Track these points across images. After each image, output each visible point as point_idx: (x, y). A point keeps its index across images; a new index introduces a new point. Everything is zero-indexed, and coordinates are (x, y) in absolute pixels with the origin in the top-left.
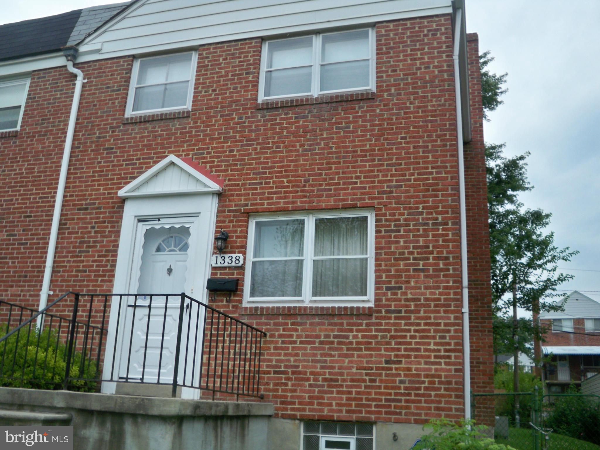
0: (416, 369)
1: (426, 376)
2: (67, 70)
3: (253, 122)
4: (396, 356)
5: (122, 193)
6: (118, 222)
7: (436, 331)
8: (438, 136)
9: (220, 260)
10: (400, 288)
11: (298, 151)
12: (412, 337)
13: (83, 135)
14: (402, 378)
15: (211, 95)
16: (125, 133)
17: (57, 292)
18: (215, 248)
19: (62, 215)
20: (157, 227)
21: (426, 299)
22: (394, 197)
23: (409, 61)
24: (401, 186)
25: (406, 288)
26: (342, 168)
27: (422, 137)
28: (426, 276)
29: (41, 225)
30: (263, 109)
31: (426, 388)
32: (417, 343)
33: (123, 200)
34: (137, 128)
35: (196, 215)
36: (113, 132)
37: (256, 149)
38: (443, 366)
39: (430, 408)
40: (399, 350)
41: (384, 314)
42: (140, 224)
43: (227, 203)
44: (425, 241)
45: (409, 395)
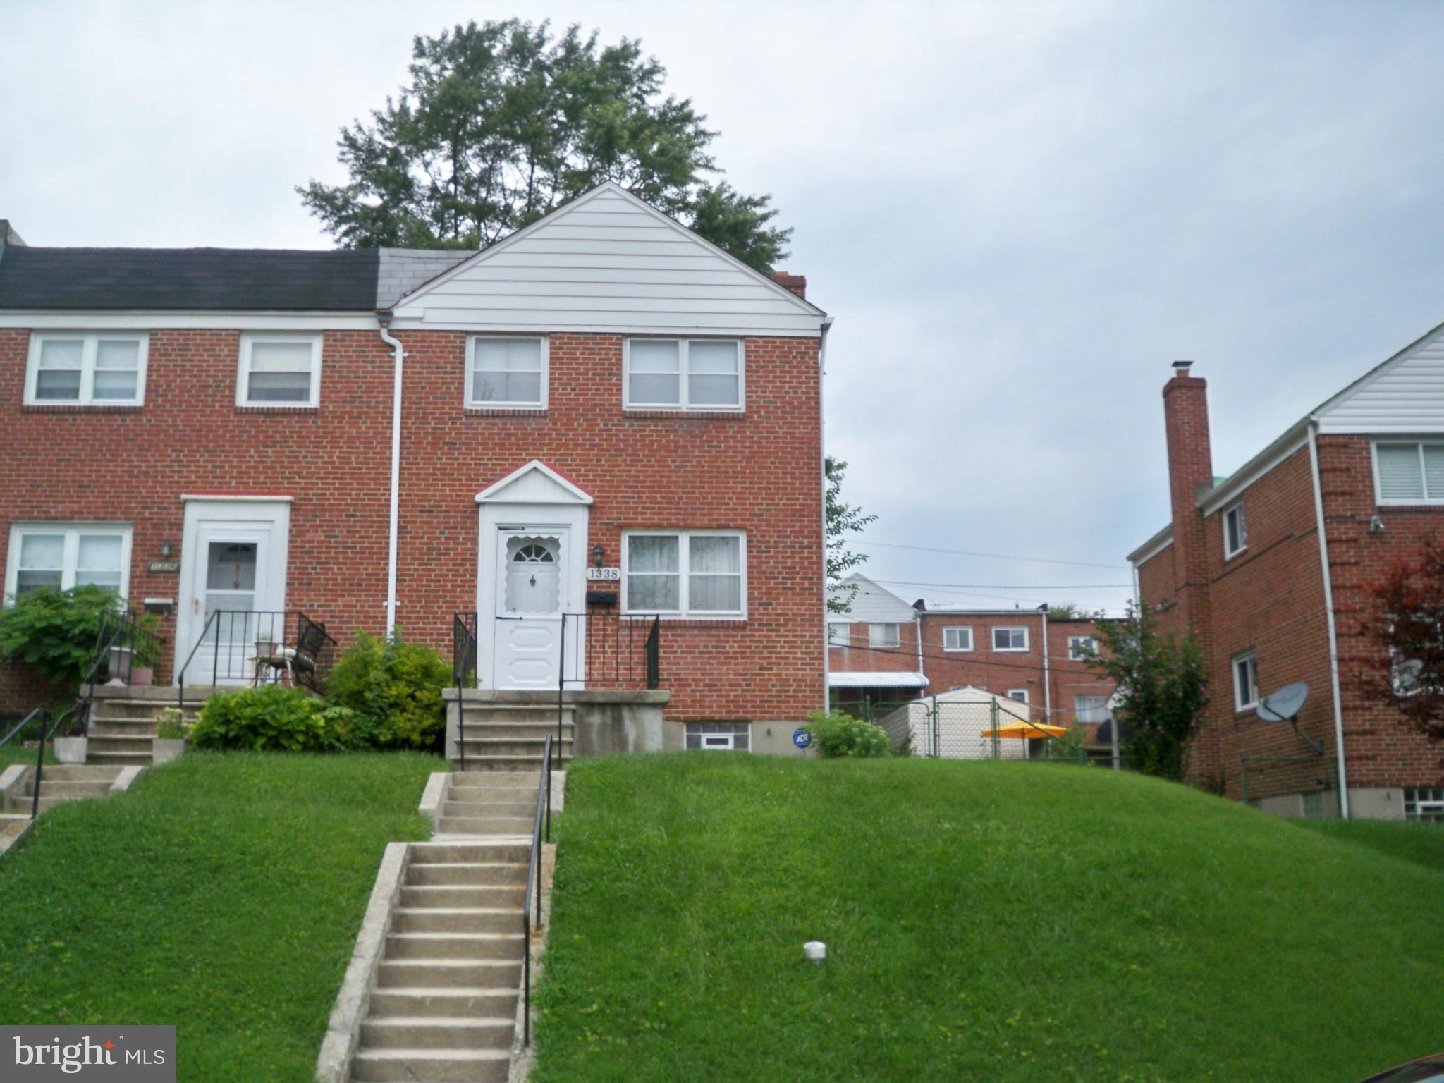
0: (786, 675)
1: (794, 680)
2: (380, 336)
3: (621, 431)
4: (768, 664)
5: (479, 498)
6: (473, 528)
7: (802, 642)
8: (804, 464)
9: (596, 573)
10: (770, 604)
11: (670, 466)
12: (782, 647)
13: (413, 423)
14: (774, 682)
15: (570, 394)
16: (469, 426)
17: (406, 603)
18: (589, 561)
19: (399, 517)
20: (521, 536)
21: (794, 615)
22: (764, 520)
23: (778, 384)
24: (770, 510)
25: (777, 604)
26: (715, 487)
27: (789, 463)
28: (793, 594)
29: (372, 527)
30: (631, 418)
31: (794, 691)
32: (786, 652)
33: (478, 505)
34: (484, 423)
35: (567, 526)
36: (453, 424)
37: (625, 460)
38: (808, 672)
39: (797, 707)
40: (770, 658)
41: (756, 627)
42: (502, 532)
43: (599, 515)
44: (792, 563)
45: (780, 696)
